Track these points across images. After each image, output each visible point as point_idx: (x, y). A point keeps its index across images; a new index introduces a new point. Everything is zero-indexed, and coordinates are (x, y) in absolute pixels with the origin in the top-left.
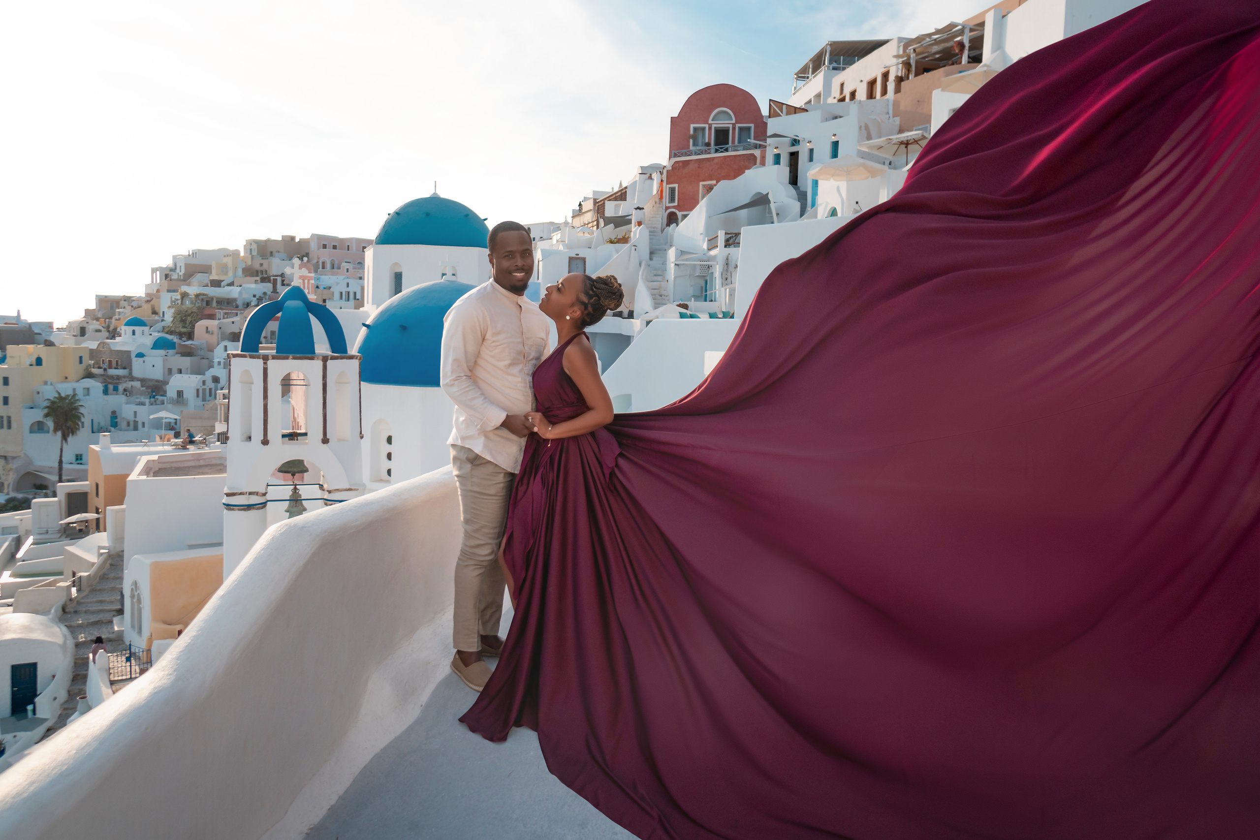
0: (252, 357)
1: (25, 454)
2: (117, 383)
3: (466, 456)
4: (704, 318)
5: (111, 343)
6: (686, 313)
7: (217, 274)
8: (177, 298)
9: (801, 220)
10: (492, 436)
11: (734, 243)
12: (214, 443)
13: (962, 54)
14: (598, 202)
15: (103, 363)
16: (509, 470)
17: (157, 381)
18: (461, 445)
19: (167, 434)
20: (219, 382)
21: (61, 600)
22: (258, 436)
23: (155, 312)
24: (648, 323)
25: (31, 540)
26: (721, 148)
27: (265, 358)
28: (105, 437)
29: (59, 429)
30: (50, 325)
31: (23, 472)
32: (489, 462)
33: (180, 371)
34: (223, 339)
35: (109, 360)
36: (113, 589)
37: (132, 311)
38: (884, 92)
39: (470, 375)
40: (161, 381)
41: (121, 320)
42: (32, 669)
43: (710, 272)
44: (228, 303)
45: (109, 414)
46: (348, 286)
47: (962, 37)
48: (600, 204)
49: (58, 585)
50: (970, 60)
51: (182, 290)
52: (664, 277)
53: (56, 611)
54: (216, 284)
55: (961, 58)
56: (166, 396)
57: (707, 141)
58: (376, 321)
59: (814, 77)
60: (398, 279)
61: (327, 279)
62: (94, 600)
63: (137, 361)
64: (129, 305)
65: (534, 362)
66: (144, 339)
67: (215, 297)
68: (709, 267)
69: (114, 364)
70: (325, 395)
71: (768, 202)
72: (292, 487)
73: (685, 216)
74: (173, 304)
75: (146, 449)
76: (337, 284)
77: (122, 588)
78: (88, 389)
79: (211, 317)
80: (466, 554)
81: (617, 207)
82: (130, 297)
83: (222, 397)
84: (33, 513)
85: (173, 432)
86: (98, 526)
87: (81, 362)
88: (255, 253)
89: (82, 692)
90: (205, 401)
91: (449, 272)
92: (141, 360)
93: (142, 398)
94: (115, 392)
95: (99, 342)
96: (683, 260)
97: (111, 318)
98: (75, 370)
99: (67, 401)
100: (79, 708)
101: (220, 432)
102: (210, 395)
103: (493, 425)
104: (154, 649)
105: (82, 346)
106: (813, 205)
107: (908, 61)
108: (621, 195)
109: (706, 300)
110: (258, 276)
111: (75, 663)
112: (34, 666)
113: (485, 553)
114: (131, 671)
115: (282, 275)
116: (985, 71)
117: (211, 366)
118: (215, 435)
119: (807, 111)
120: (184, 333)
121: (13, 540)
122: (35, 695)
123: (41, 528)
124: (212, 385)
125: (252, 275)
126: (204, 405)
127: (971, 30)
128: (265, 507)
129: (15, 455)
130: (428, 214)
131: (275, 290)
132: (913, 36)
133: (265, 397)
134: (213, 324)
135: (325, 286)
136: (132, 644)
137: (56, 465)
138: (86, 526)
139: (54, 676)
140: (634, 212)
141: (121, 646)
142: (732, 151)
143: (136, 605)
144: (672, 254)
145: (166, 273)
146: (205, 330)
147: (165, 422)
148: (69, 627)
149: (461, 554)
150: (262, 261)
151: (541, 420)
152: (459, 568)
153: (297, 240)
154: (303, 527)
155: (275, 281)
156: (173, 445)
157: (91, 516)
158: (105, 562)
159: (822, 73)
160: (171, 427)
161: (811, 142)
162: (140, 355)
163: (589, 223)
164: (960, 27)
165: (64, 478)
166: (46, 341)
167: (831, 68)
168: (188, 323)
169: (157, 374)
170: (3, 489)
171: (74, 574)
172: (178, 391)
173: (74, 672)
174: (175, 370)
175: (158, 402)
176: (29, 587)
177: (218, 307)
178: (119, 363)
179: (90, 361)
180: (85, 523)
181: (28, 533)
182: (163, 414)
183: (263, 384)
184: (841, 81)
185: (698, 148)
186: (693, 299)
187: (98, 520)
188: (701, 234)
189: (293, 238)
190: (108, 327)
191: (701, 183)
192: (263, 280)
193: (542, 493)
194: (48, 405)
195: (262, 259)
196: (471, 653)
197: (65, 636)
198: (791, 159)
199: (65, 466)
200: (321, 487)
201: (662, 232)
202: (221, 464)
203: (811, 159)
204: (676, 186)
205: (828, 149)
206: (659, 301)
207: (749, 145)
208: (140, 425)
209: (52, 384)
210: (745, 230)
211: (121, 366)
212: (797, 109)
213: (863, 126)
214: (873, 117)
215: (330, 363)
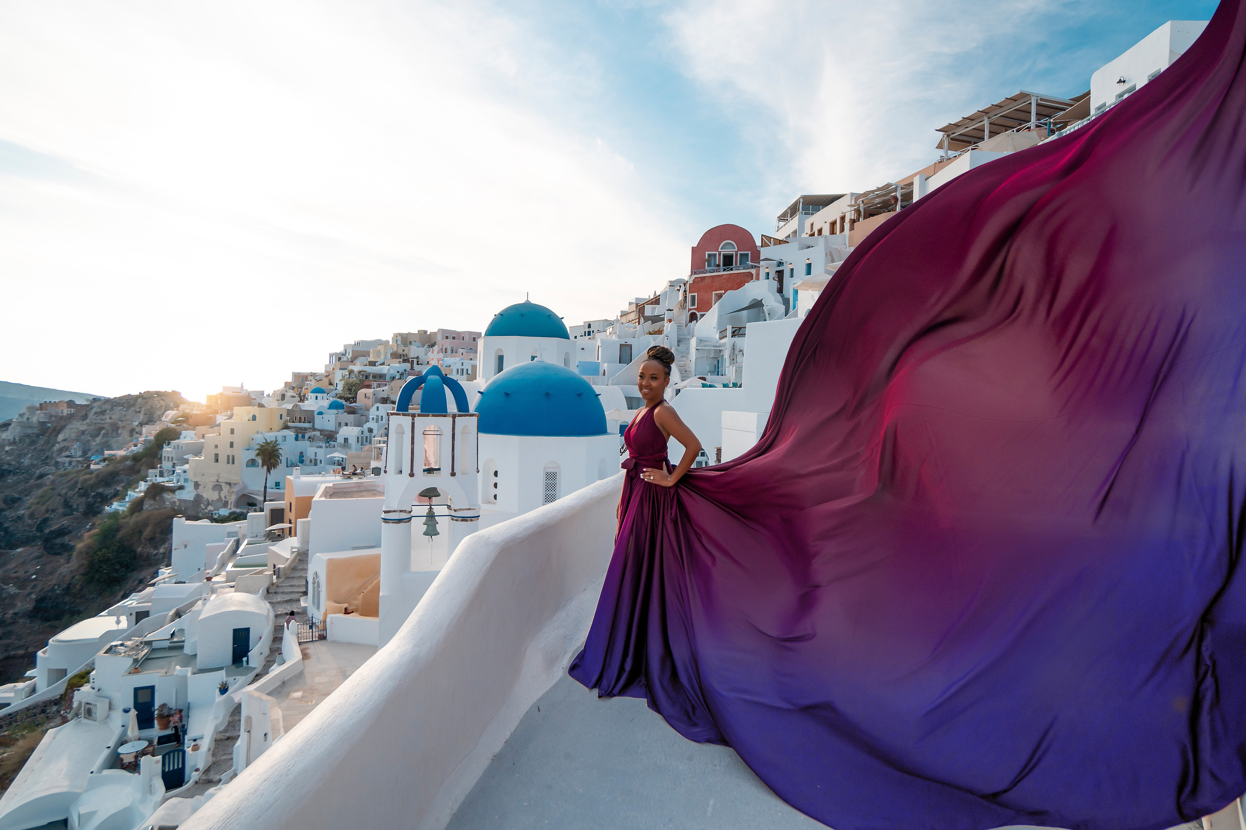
0: (404, 415)
1: (242, 481)
2: (304, 433)
4: (720, 388)
5: (302, 405)
6: (707, 384)
7: (373, 357)
8: (346, 374)
9: (785, 318)
11: (738, 334)
12: (369, 475)
13: (896, 205)
14: (639, 306)
15: (296, 419)
17: (331, 431)
19: (338, 469)
20: (373, 432)
21: (266, 584)
22: (406, 470)
23: (331, 384)
24: (678, 391)
25: (246, 542)
26: (728, 268)
27: (413, 416)
28: (296, 471)
29: (266, 465)
30: (262, 393)
31: (241, 494)
33: (346, 425)
34: (376, 402)
35: (300, 417)
36: (301, 577)
37: (315, 383)
38: (842, 230)
40: (334, 431)
41: (308, 389)
42: (246, 632)
43: (721, 355)
44: (380, 377)
45: (298, 455)
46: (463, 365)
47: (895, 193)
48: (641, 307)
49: (264, 573)
51: (349, 368)
52: (686, 359)
53: (263, 592)
54: (373, 364)
55: (896, 207)
56: (336, 442)
57: (717, 263)
58: (487, 390)
59: (791, 220)
60: (501, 359)
61: (450, 360)
62: (288, 584)
63: (318, 417)
64: (314, 379)
66: (324, 402)
67: (371, 373)
68: (720, 351)
69: (303, 420)
70: (453, 442)
71: (763, 305)
72: (429, 507)
73: (702, 316)
74: (343, 378)
75: (324, 479)
76: (455, 363)
77: (307, 577)
78: (285, 437)
79: (369, 387)
81: (654, 309)
83: (377, 442)
84: (248, 523)
85: (341, 467)
86: (291, 532)
87: (281, 418)
88: (399, 343)
89: (279, 650)
90: (363, 445)
91: (537, 355)
92: (321, 416)
93: (321, 443)
94: (303, 439)
95: (293, 404)
96: (701, 346)
97: (302, 388)
98: (277, 423)
99: (271, 445)
100: (277, 660)
101: (372, 467)
102: (366, 442)
104: (328, 620)
105: (282, 407)
106: (794, 307)
107: (858, 209)
108: (656, 301)
109: (718, 375)
110: (401, 359)
111: (275, 629)
112: (248, 630)
114: (312, 636)
115: (417, 358)
117: (367, 421)
118: (370, 469)
119: (788, 242)
120: (350, 398)
121: (234, 542)
122: (248, 650)
123: (253, 533)
124: (368, 434)
125: (397, 358)
126: (362, 448)
127: (902, 188)
128: (410, 520)
129: (236, 482)
130: (522, 315)
131: (412, 368)
132: (861, 192)
133: (412, 442)
134: (369, 391)
135: (447, 365)
136: (313, 616)
137: (263, 489)
138: (283, 532)
139: (261, 638)
140: (666, 312)
142: (735, 270)
143: (316, 589)
144: (693, 342)
145: (339, 357)
146: (364, 396)
147: (337, 460)
148: (271, 603)
150: (404, 348)
153: (428, 333)
155: (413, 362)
156: (342, 476)
157: (286, 525)
158: (295, 558)
159: (798, 216)
160: (340, 463)
161: (791, 264)
162: (320, 413)
163: (633, 320)
164: (894, 186)
165: (267, 498)
166: (259, 403)
167: (804, 213)
168: (353, 391)
169: (330, 426)
170: (228, 506)
171: (275, 566)
172: (345, 438)
173: (274, 635)
174: (343, 424)
175: (331, 446)
176: (244, 575)
177: (373, 380)
178: (306, 418)
179: (287, 418)
180: (282, 530)
181: (244, 537)
182: (336, 454)
183: (411, 433)
184: (811, 222)
185: (711, 268)
186: (709, 374)
187: (290, 528)
188: (714, 328)
189: (425, 332)
190: (300, 394)
191: (713, 292)
192: (404, 361)
194: (259, 448)
195: (404, 346)
197: (269, 610)
198: (778, 276)
199: (268, 490)
200: (449, 507)
201: (686, 327)
202: (375, 490)
203: (792, 276)
204: (696, 294)
205: (804, 269)
206: (685, 375)
207: (747, 266)
208: (319, 462)
209: (261, 434)
210: (748, 325)
211: (307, 421)
212: (781, 241)
213: (828, 252)
214: (835, 247)
215: (457, 419)
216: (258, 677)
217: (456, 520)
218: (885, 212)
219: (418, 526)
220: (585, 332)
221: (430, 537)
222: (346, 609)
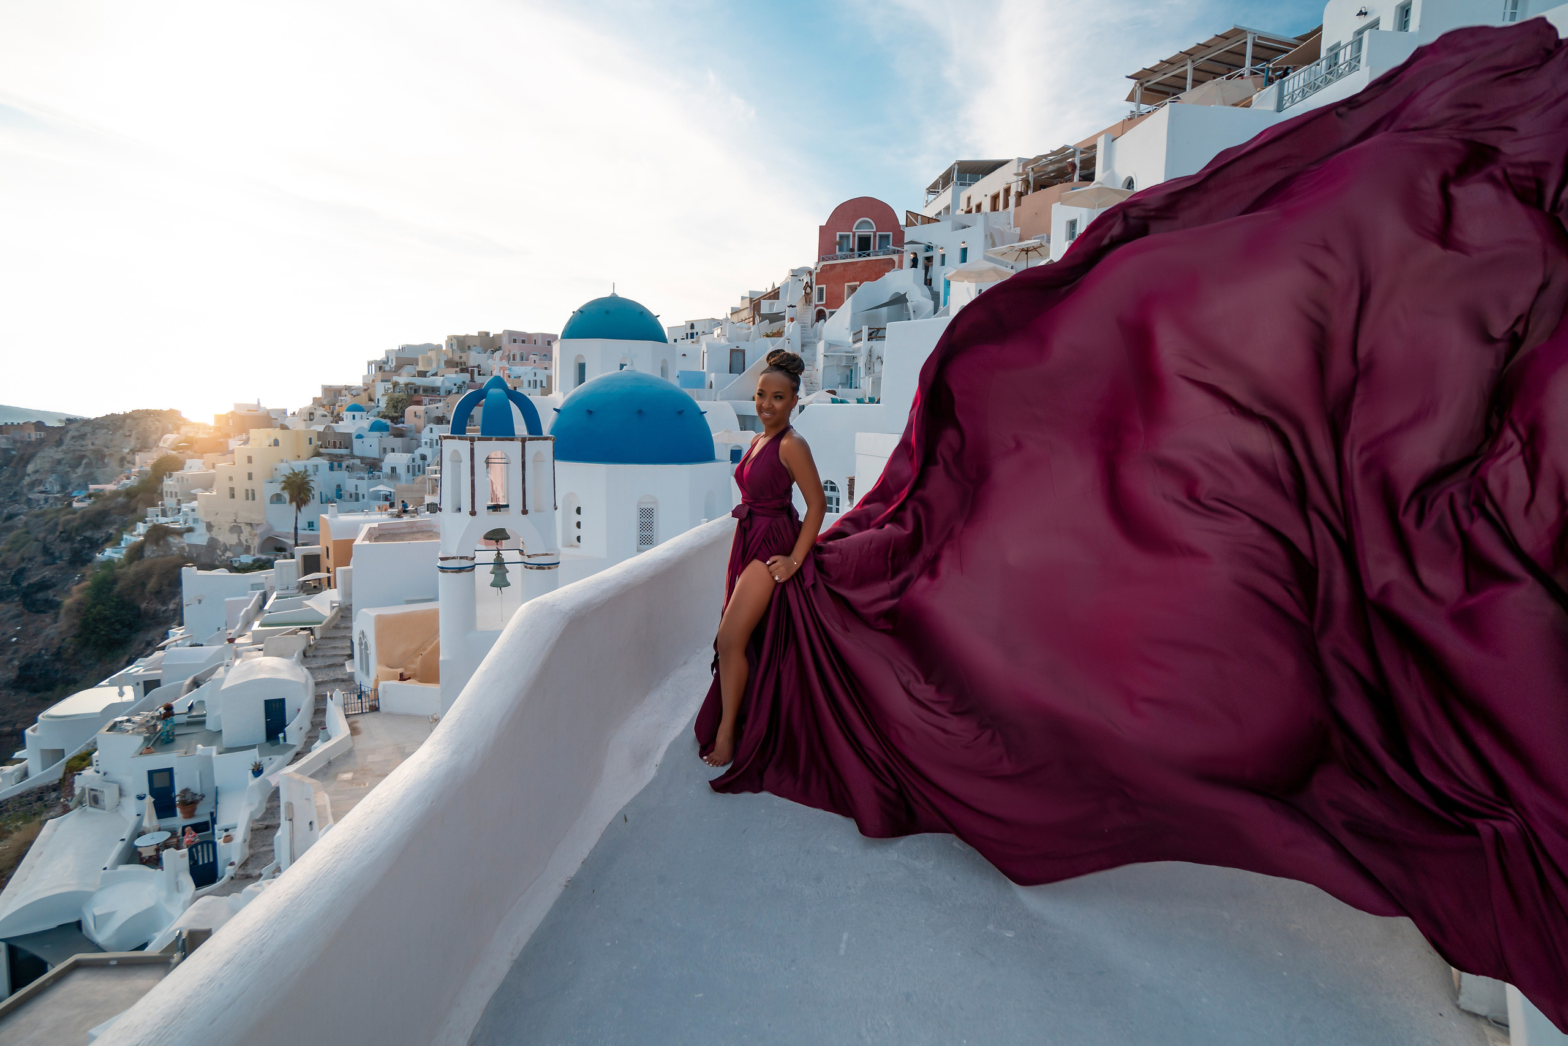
0: (460, 439)
1: (267, 521)
2: (341, 461)
4: (853, 405)
5: (336, 426)
6: (837, 399)
7: (423, 366)
8: (389, 387)
9: (933, 317)
11: (876, 337)
12: (425, 513)
13: (1074, 173)
14: (754, 301)
15: (329, 444)
17: (374, 459)
19: (384, 505)
20: (426, 460)
21: (302, 646)
22: (466, 507)
23: (371, 400)
25: (274, 596)
26: (864, 253)
27: (472, 440)
28: (332, 508)
29: (294, 501)
30: (284, 412)
31: (266, 537)
33: (393, 450)
34: (429, 423)
35: (334, 441)
36: (344, 637)
37: (352, 399)
38: (1006, 205)
40: (378, 459)
41: (343, 406)
42: (281, 704)
43: (855, 362)
44: (433, 391)
45: (334, 488)
46: (536, 375)
47: (1073, 159)
48: (756, 302)
49: (299, 633)
50: (1081, 179)
51: (394, 380)
52: (815, 367)
53: (298, 655)
54: (422, 374)
55: (1074, 176)
56: (382, 472)
57: (851, 247)
58: (564, 407)
59: (943, 192)
60: (582, 368)
61: (518, 369)
62: (329, 646)
63: (357, 442)
64: (349, 394)
66: (363, 422)
67: (421, 385)
68: (854, 358)
69: (338, 445)
70: (524, 471)
71: (907, 301)
72: (496, 552)
73: (832, 313)
74: (387, 392)
75: (367, 517)
76: (526, 373)
77: (352, 637)
78: (317, 466)
79: (419, 403)
81: (772, 305)
82: (350, 387)
83: (430, 472)
84: (276, 572)
85: (388, 503)
86: (330, 583)
87: (310, 443)
88: (455, 347)
89: (323, 724)
90: (415, 476)
91: (627, 362)
92: (360, 440)
93: (362, 474)
94: (339, 468)
95: (325, 426)
96: (831, 352)
97: (334, 405)
98: (306, 449)
99: (300, 476)
100: (320, 736)
101: (429, 503)
102: (419, 471)
104: (380, 688)
105: (311, 429)
106: (945, 301)
107: (1027, 179)
108: (775, 295)
109: (851, 388)
110: (458, 367)
111: (316, 699)
112: (282, 701)
114: (362, 707)
115: (478, 367)
116: (1098, 188)
117: (419, 446)
118: (425, 506)
119: (939, 221)
120: (396, 417)
121: (260, 595)
122: (285, 725)
123: (283, 585)
124: (420, 462)
125: (453, 367)
126: (414, 480)
127: (1083, 152)
128: (473, 569)
129: (259, 523)
130: (607, 312)
131: (472, 380)
132: (1032, 156)
133: (472, 472)
134: (420, 409)
135: (516, 376)
136: (362, 684)
137: (293, 531)
138: (320, 584)
139: (299, 710)
140: (788, 309)
141: (352, 686)
142: (873, 256)
143: (364, 651)
144: (821, 347)
145: (380, 365)
146: (413, 414)
147: (383, 495)
148: (309, 668)
150: (462, 355)
153: (491, 336)
155: (473, 371)
156: (390, 514)
157: (323, 575)
158: (337, 614)
159: (952, 187)
160: (386, 498)
161: (943, 248)
162: (360, 437)
163: (746, 319)
164: (1072, 150)
165: (299, 542)
166: (282, 425)
167: (959, 184)
168: (399, 408)
169: (373, 453)
170: (250, 552)
172: (391, 467)
173: (315, 707)
174: (388, 449)
175: (375, 477)
176: (275, 635)
177: (425, 394)
178: (342, 444)
179: (318, 442)
180: (318, 581)
181: (272, 589)
182: (381, 488)
183: (470, 462)
184: (968, 195)
185: (843, 253)
186: (840, 386)
187: (329, 578)
188: (847, 329)
189: (487, 334)
190: (333, 412)
191: (846, 284)
192: (463, 371)
194: (285, 480)
195: (461, 352)
197: (307, 677)
198: (925, 263)
199: (299, 532)
200: (521, 552)
201: (812, 327)
202: (431, 531)
203: (943, 264)
204: (824, 286)
205: (958, 255)
206: (811, 388)
207: (888, 250)
208: (361, 497)
209: (287, 462)
210: (889, 325)
211: (344, 446)
212: (930, 220)
213: (989, 234)
214: (997, 227)
215: (527, 443)
216: (298, 756)
217: (531, 568)
218: (1060, 183)
219: (484, 575)
220: (687, 334)
221: (499, 588)
222: (401, 675)
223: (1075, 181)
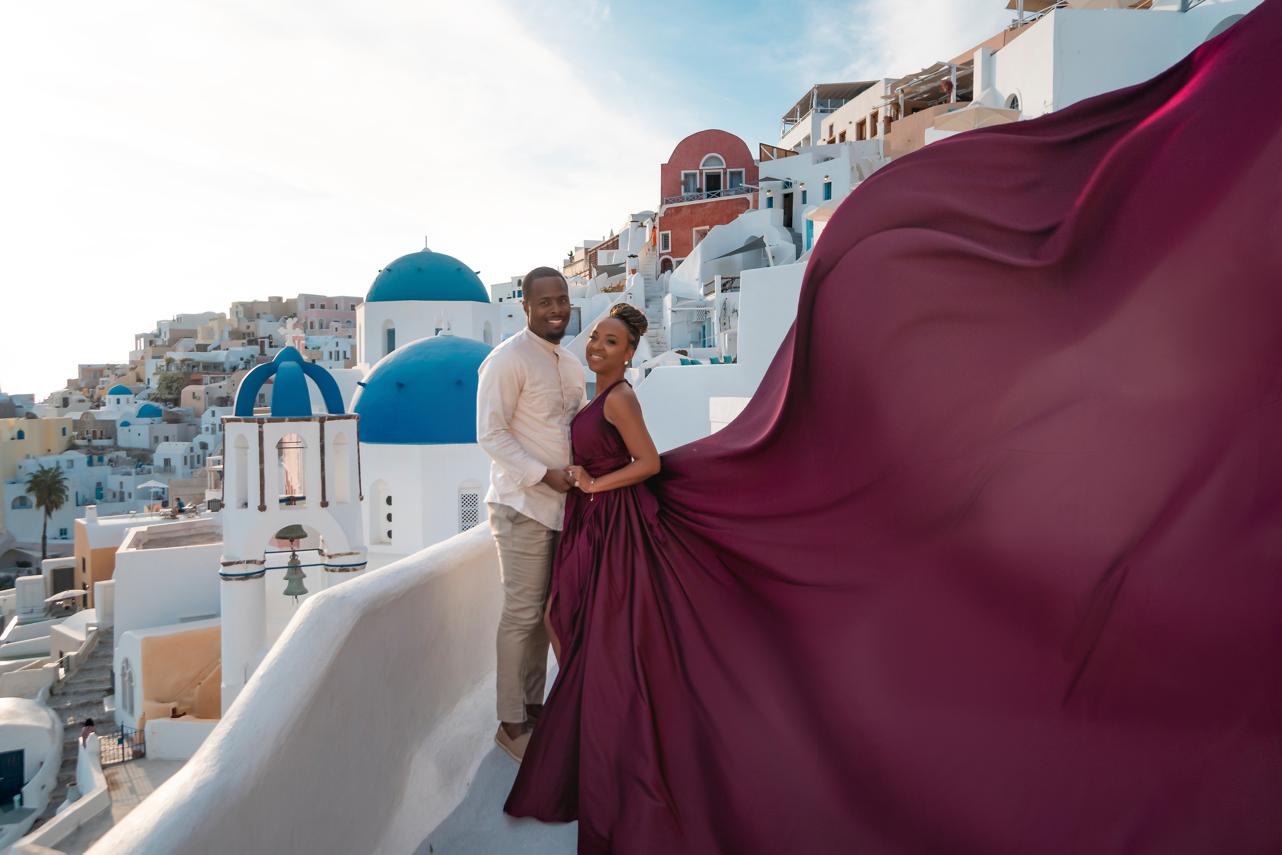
0: (247, 421)
1: (7, 531)
2: (102, 454)
3: (506, 514)
4: (706, 364)
5: (96, 412)
6: (687, 360)
7: (203, 339)
8: (162, 364)
9: (797, 263)
10: (532, 492)
11: (730, 288)
12: (205, 511)
13: (950, 93)
14: (590, 252)
15: (87, 434)
16: (552, 528)
17: (144, 450)
18: (499, 503)
19: (155, 504)
20: (207, 449)
21: (49, 682)
22: (254, 501)
23: (139, 380)
24: (648, 371)
25: (15, 620)
26: (713, 193)
27: (261, 422)
28: (91, 509)
29: (43, 504)
30: (31, 397)
31: (5, 550)
32: (531, 520)
33: (167, 439)
34: (210, 404)
35: (93, 431)
36: (103, 668)
37: (115, 380)
38: (874, 132)
39: (508, 428)
40: (148, 450)
41: (105, 389)
42: (18, 757)
43: (707, 317)
44: (215, 367)
45: (93, 486)
46: (337, 345)
47: (949, 77)
48: (592, 253)
49: (45, 666)
50: (959, 99)
51: (167, 356)
52: (661, 324)
53: (43, 693)
54: (202, 348)
55: (950, 97)
56: (152, 465)
57: (698, 187)
58: (371, 380)
59: (802, 120)
60: (391, 335)
61: (317, 339)
62: (83, 680)
63: (122, 430)
64: (113, 374)
65: (572, 412)
66: (130, 407)
67: (201, 361)
68: (706, 313)
69: (98, 434)
70: (323, 457)
71: (764, 245)
72: (291, 553)
73: (679, 263)
74: (159, 369)
75: (134, 520)
76: (326, 343)
77: (112, 666)
78: (72, 461)
79: (198, 382)
80: (508, 619)
81: (610, 255)
82: (114, 365)
83: (211, 463)
84: (17, 592)
85: (160, 502)
86: (86, 602)
87: (64, 434)
88: (241, 316)
89: (72, 779)
90: (193, 468)
91: (443, 326)
92: (126, 429)
93: (128, 468)
94: (100, 463)
95: (83, 412)
96: (680, 307)
97: (94, 387)
98: (58, 442)
99: (50, 474)
100: (69, 795)
101: (210, 499)
102: (199, 462)
103: (534, 481)
104: (147, 729)
105: (65, 417)
107: (896, 102)
108: (613, 244)
109: (704, 346)
110: (245, 339)
111: (64, 748)
112: (20, 754)
113: (529, 617)
114: (123, 754)
115: (270, 337)
116: (977, 108)
117: (198, 432)
118: (205, 503)
119: (797, 154)
120: (170, 400)
122: (22, 784)
123: (26, 607)
124: (200, 452)
125: (238, 338)
126: (192, 473)
127: (958, 69)
128: (263, 575)
130: (419, 270)
131: (262, 353)
132: (901, 76)
133: (262, 461)
134: (199, 389)
135: (314, 347)
136: (124, 724)
137: (40, 541)
138: (73, 603)
139: (42, 763)
140: (628, 259)
141: (111, 729)
142: (724, 196)
143: (127, 684)
144: (668, 300)
145: (151, 339)
146: (191, 395)
147: (154, 492)
148: (57, 710)
149: (502, 619)
150: (249, 324)
151: (582, 474)
152: (501, 635)
153: (284, 301)
154: (343, 598)
155: (262, 344)
156: (162, 515)
157: (78, 592)
158: (93, 640)
159: (811, 115)
160: (158, 496)
161: (803, 184)
162: (125, 424)
163: (581, 273)
164: (946, 67)
165: (48, 554)
166: (28, 413)
167: (819, 111)
168: (174, 389)
169: (143, 442)
171: (61, 655)
172: (165, 459)
173: (63, 758)
174: (161, 438)
175: (145, 471)
176: (15, 670)
177: (205, 372)
178: (104, 432)
179: (74, 432)
180: (71, 600)
181: (12, 614)
182: (150, 484)
183: (259, 448)
184: (830, 123)
185: (690, 194)
186: (691, 345)
187: (85, 596)
188: (697, 280)
189: (280, 299)
190: (92, 396)
191: (694, 229)
192: (251, 342)
193: (589, 551)
194: (31, 479)
195: (249, 321)
196: (517, 725)
197: (53, 721)
198: (785, 201)
199: (49, 541)
200: (321, 552)
201: (657, 279)
202: (213, 533)
203: (804, 202)
204: (669, 232)
205: (820, 191)
206: (657, 349)
207: (741, 189)
208: (126, 496)
209: (34, 458)
210: (743, 274)
211: (106, 436)
212: (787, 152)
213: (855, 166)
214: (865, 158)
215: (327, 424)
216: (38, 823)
217: (332, 571)
218: (935, 105)
219: (276, 581)
220: (514, 292)
221: (294, 596)
222: (174, 710)
223: (952, 101)
